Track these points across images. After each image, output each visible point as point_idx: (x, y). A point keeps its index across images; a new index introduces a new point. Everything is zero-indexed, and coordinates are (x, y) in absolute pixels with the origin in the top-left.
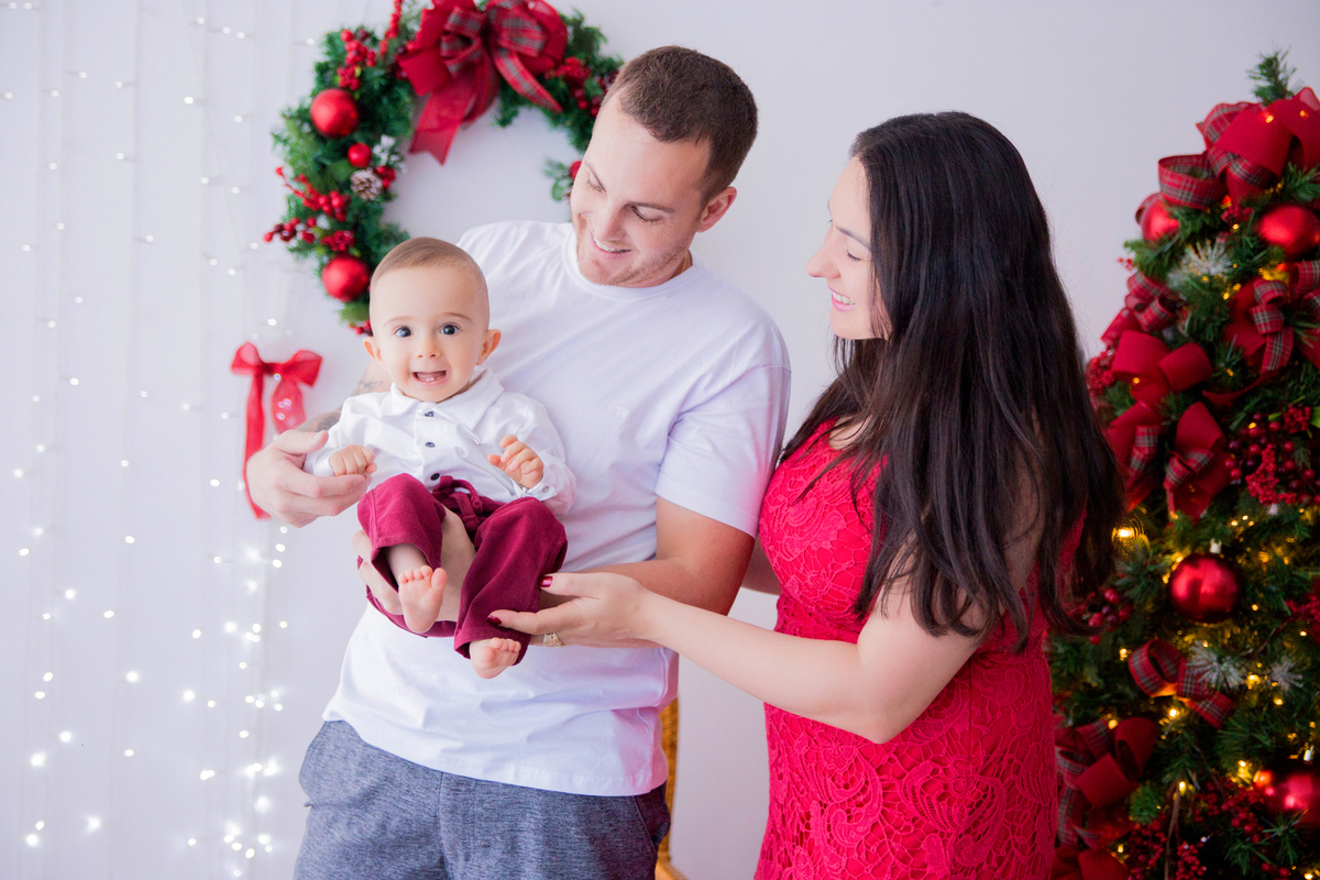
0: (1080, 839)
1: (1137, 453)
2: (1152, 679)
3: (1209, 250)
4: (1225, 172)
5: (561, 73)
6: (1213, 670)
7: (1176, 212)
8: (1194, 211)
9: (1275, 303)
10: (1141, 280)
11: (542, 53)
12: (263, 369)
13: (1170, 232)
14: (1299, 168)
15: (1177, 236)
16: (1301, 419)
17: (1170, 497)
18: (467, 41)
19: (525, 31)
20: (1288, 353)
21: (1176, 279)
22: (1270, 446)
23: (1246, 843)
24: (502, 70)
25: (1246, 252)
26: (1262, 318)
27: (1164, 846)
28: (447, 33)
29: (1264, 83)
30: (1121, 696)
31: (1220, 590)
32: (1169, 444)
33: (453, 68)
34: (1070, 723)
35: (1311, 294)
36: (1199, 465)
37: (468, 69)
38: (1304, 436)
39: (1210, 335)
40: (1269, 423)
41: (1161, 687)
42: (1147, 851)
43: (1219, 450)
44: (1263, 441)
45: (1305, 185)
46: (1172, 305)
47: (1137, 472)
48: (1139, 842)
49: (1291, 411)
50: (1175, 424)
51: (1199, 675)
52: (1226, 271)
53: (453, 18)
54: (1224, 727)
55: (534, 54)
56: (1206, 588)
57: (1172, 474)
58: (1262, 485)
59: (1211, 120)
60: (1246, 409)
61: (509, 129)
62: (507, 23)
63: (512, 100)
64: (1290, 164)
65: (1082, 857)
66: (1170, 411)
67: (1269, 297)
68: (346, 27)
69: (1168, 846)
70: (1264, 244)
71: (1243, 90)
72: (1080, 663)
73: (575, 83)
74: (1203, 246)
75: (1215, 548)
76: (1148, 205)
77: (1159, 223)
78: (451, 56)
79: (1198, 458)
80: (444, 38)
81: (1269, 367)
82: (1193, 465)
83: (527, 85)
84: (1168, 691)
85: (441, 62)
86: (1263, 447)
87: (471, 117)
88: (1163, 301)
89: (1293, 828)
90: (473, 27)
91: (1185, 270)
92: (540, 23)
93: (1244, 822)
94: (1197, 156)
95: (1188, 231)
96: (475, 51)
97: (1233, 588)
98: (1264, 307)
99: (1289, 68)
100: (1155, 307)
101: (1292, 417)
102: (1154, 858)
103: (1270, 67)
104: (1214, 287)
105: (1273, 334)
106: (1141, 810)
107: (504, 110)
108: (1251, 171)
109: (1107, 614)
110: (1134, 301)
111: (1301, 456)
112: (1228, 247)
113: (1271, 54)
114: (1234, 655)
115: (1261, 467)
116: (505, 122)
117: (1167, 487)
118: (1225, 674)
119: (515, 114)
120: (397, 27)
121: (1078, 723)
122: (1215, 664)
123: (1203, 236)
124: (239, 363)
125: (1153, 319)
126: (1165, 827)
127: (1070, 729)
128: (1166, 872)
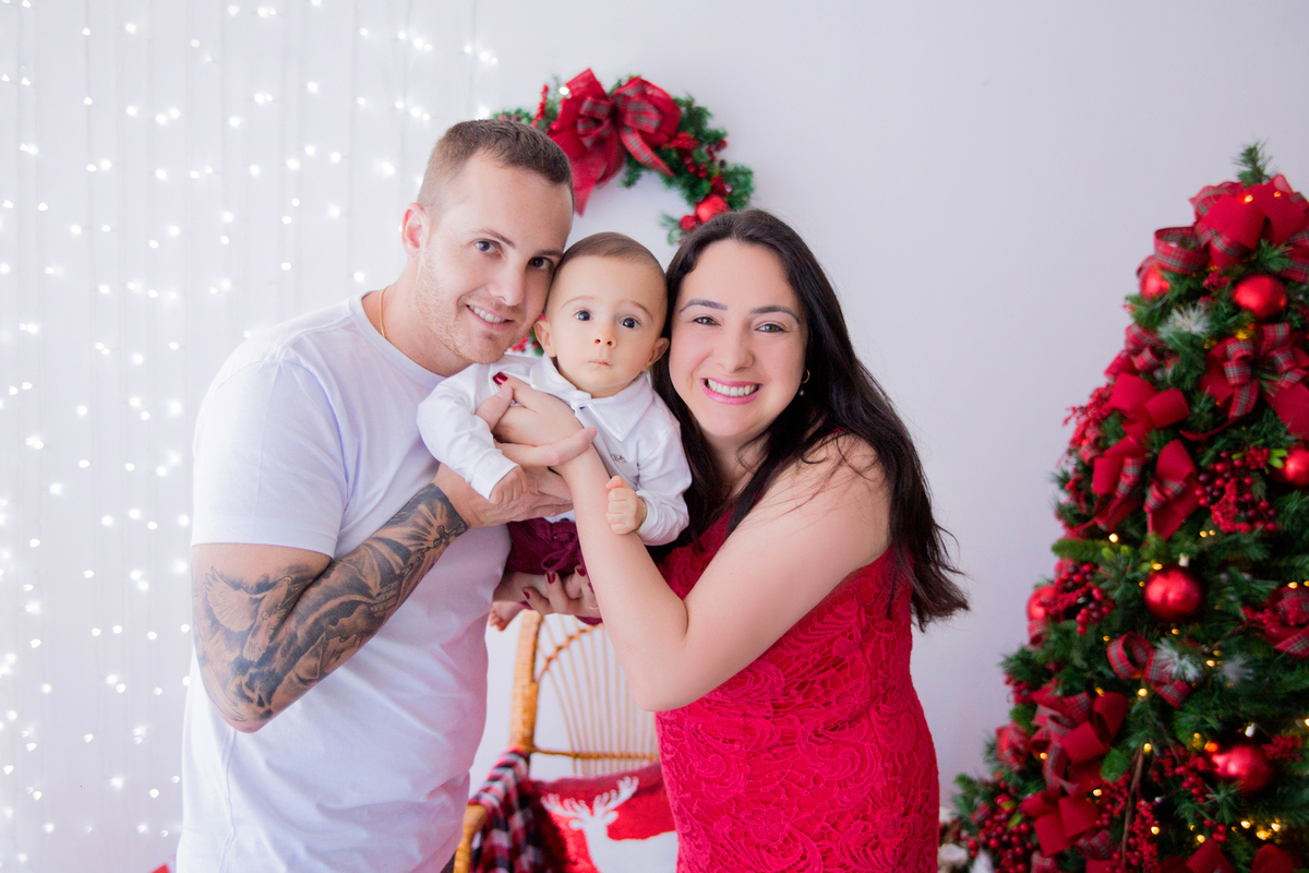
0: (1061, 787)
1: (1123, 479)
2: (1127, 666)
3: (1191, 312)
4: (1208, 245)
5: (673, 146)
6: (1174, 664)
7: (1166, 276)
8: (1181, 276)
9: (1243, 361)
10: (1136, 330)
11: (658, 130)
13: (1162, 291)
14: (1270, 244)
15: (1166, 297)
16: (1259, 459)
17: (1149, 518)
18: (598, 122)
19: (646, 113)
20: (1253, 402)
21: (1165, 332)
22: (1232, 481)
23: (1192, 803)
24: (627, 145)
25: (1222, 315)
26: (1232, 372)
27: (1126, 800)
28: (582, 117)
29: (1247, 169)
30: (1101, 674)
31: (1185, 598)
32: (1150, 473)
33: (587, 142)
34: (1059, 693)
35: (1274, 352)
36: (1173, 493)
37: (600, 142)
38: (1261, 471)
39: (1188, 384)
40: (1232, 461)
41: (1134, 673)
42: (1113, 802)
43: (1190, 481)
44: (1226, 475)
45: (1276, 257)
46: (1161, 353)
47: (1123, 494)
48: (1108, 794)
49: (1252, 452)
50: (1156, 457)
51: (1164, 667)
52: (1204, 331)
53: (586, 105)
54: (1182, 709)
55: (652, 131)
56: (1171, 596)
57: (1152, 498)
58: (1223, 514)
59: (1203, 196)
60: (1215, 447)
61: (633, 189)
62: (631, 107)
63: (637, 167)
64: (1262, 241)
65: (1063, 802)
66: (1153, 445)
67: (1239, 355)
68: (507, 110)
69: (1129, 798)
70: (1237, 308)
71: (1229, 171)
72: (1069, 647)
73: (684, 153)
74: (1186, 309)
75: (1183, 561)
76: (1147, 265)
77: (1153, 284)
78: (585, 135)
79: (1174, 487)
80: (580, 121)
81: (1236, 413)
82: (1168, 493)
83: (646, 155)
84: (1138, 676)
85: (578, 138)
86: (1227, 480)
87: (605, 178)
88: (1153, 350)
89: (1230, 795)
90: (603, 110)
91: (1170, 326)
92: (657, 107)
93: (1192, 785)
94: (1187, 228)
95: (1176, 293)
96: (604, 129)
97: (1195, 595)
98: (1234, 363)
99: (1267, 156)
100: (1147, 355)
101: (1252, 457)
102: (1118, 808)
103: (1251, 155)
104: (1193, 341)
105: (1240, 386)
106: (1109, 772)
107: (629, 174)
108: (1230, 245)
109: (1093, 610)
110: (1131, 347)
111: (1259, 490)
112: (1207, 311)
113: (1252, 146)
114: (1190, 653)
115: (1225, 497)
116: (629, 184)
117: (1146, 509)
118: (1184, 668)
119: (638, 177)
120: (544, 111)
121: (1066, 693)
122: (1176, 659)
123: (1188, 299)
125: (1146, 363)
126: (1128, 784)
127: (1058, 698)
128: (1127, 820)
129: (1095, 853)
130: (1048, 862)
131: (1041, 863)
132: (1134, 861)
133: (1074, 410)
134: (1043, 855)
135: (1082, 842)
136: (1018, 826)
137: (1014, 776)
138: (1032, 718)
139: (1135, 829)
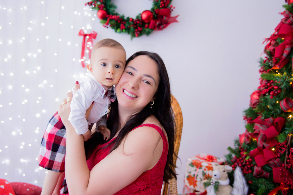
0: (263, 146)
1: (285, 52)
2: (286, 107)
10: (287, 13)
12: (85, 36)
30: (276, 112)
34: (263, 118)
41: (288, 110)
42: (281, 150)
47: (285, 57)
48: (279, 147)
65: (264, 150)
69: (287, 148)
72: (267, 103)
100: (291, 19)
102: (283, 151)
106: (281, 139)
109: (275, 92)
121: (265, 118)
124: (80, 34)
125: (291, 21)
126: (287, 144)
127: (263, 120)
128: (286, 155)
129: (275, 165)
130: (259, 169)
131: (257, 169)
132: (289, 167)
133: (266, 39)
134: (257, 167)
135: (271, 162)
136: (248, 160)
137: (246, 146)
138: (253, 127)
139: (289, 157)
